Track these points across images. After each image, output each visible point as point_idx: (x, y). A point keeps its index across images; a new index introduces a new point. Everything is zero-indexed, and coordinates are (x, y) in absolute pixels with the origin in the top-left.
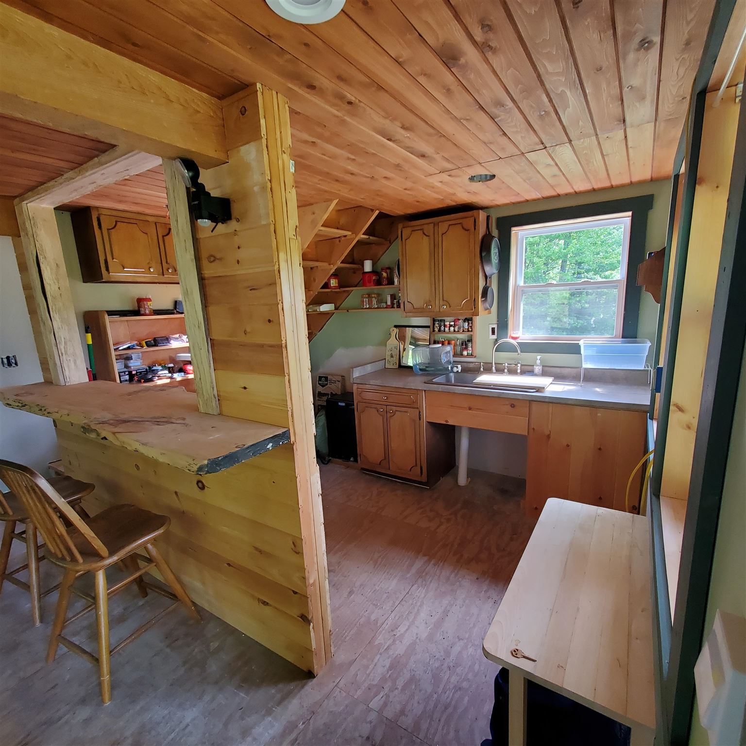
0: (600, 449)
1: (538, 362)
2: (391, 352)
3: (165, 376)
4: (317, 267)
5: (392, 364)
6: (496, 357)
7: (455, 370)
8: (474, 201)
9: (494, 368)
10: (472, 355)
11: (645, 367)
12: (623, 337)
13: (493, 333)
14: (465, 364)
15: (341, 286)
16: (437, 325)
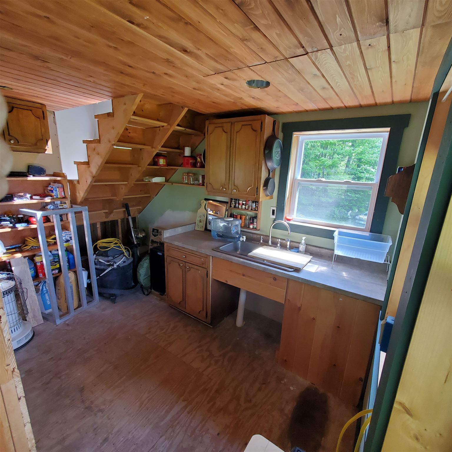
0: (338, 327)
1: (303, 241)
2: (200, 218)
3: (7, 226)
4: (144, 149)
5: (200, 227)
6: (272, 232)
7: (241, 239)
8: (262, 107)
9: (270, 242)
10: (256, 229)
11: (385, 261)
12: (371, 232)
13: (273, 214)
14: (251, 234)
15: (168, 164)
16: (233, 203)
